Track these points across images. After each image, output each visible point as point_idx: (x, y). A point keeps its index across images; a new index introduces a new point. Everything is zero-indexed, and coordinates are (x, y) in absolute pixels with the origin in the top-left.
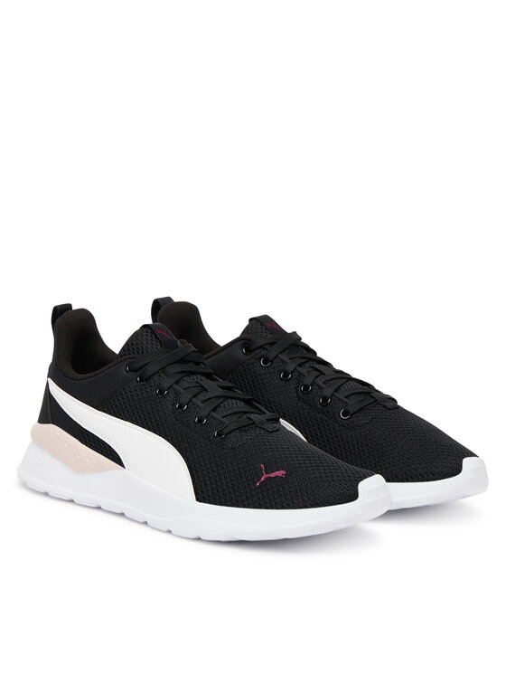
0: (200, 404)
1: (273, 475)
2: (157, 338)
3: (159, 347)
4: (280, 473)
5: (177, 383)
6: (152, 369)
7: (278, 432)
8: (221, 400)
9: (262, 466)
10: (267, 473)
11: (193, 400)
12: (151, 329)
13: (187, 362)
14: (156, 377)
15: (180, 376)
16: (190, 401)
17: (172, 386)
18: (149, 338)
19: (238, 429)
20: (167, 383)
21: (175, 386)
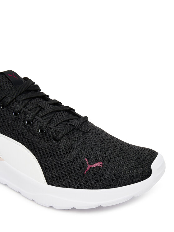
0: (41, 120)
1: (94, 166)
2: (9, 80)
3: (11, 85)
4: (99, 164)
5: (25, 106)
6: (8, 100)
7: (91, 132)
8: (53, 114)
9: (87, 160)
10: (90, 165)
11: (36, 117)
12: (5, 75)
13: (30, 91)
14: (11, 105)
15: (26, 102)
16: (34, 118)
17: (22, 109)
18: (4, 80)
19: (67, 134)
20: (19, 107)
21: (23, 108)
